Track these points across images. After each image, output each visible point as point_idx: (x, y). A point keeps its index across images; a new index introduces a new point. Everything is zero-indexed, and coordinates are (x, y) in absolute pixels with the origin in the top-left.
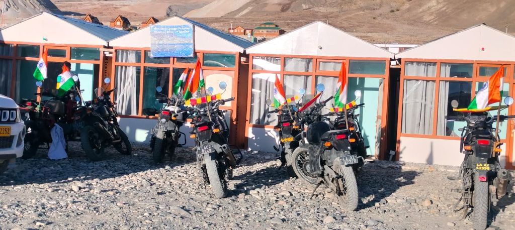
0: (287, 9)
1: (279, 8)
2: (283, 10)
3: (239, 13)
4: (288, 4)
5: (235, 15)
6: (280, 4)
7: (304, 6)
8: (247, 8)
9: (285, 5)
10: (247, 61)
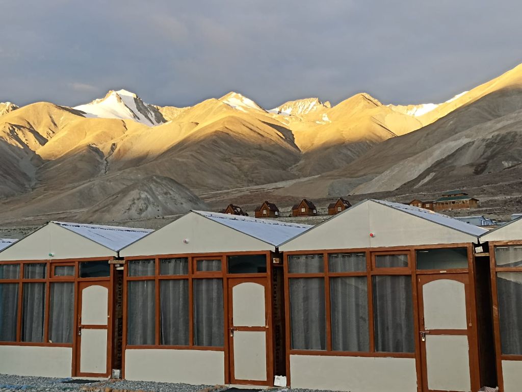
0: (482, 171)
1: (471, 170)
2: (477, 172)
3: (419, 181)
4: (482, 164)
5: (414, 185)
6: (471, 165)
7: (506, 164)
8: (428, 174)
9: (479, 165)
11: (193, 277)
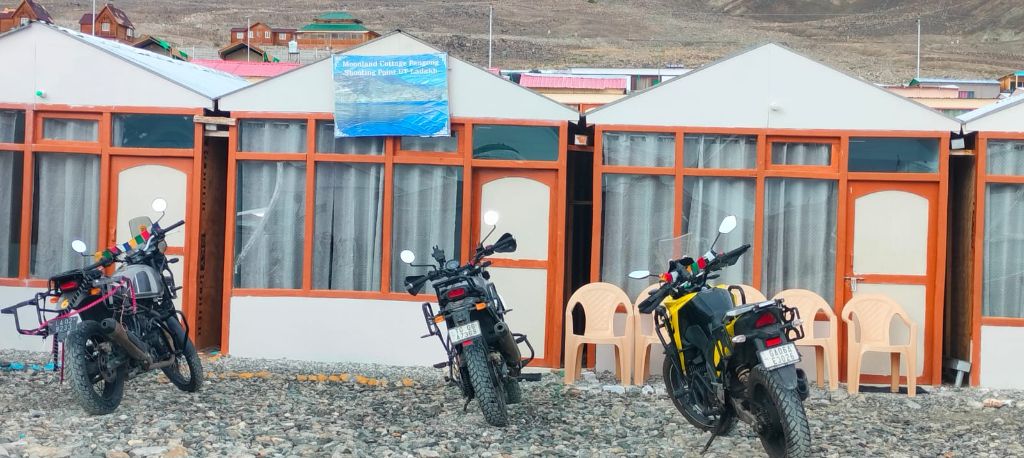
10: (591, 142)
11: (395, 162)
